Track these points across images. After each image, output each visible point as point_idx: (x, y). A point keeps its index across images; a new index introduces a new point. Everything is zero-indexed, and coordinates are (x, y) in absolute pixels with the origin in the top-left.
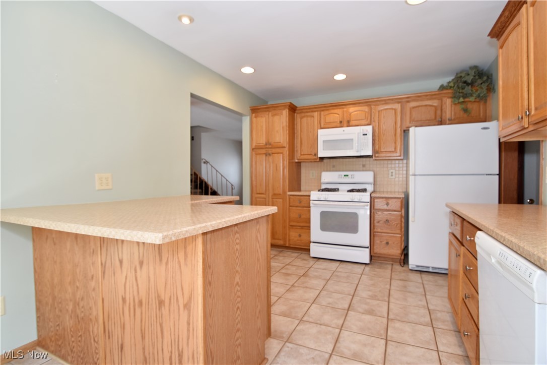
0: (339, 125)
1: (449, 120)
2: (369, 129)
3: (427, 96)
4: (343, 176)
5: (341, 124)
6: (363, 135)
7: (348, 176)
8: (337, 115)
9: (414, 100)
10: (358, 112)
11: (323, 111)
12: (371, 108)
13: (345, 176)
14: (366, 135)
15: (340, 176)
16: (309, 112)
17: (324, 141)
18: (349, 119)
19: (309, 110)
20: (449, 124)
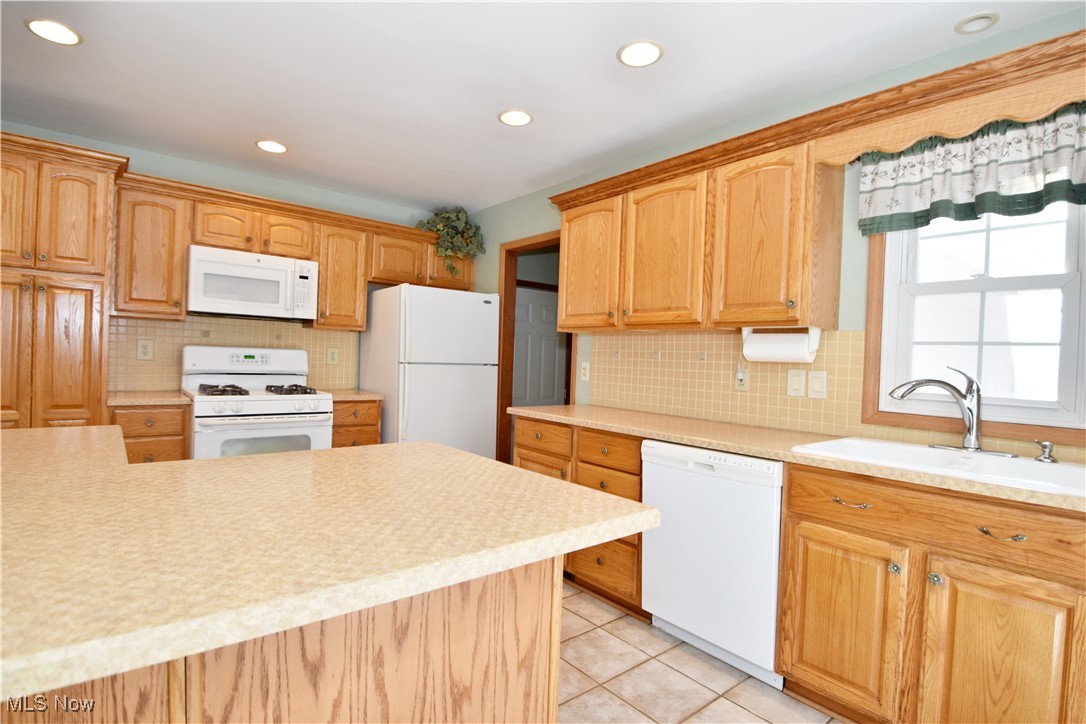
0: (243, 245)
1: (431, 278)
2: (312, 268)
3: (404, 232)
4: (242, 358)
5: (247, 245)
6: (301, 277)
7: (253, 357)
8: (240, 222)
9: (385, 234)
10: (289, 228)
11: (202, 202)
12: (313, 227)
13: (246, 357)
14: (306, 278)
15: (234, 358)
16: (159, 194)
17: (205, 274)
18: (266, 238)
19: (161, 190)
20: (429, 286)
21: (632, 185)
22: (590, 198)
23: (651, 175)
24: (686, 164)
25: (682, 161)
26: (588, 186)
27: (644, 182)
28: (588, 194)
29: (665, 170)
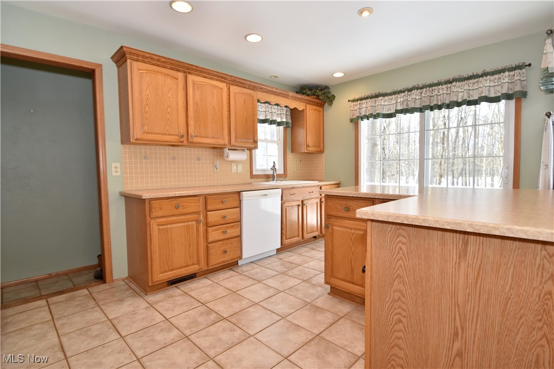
21: (188, 71)
22: (158, 63)
23: (201, 72)
24: (218, 76)
25: (218, 75)
26: (162, 57)
27: (197, 73)
28: (158, 60)
29: (209, 74)
